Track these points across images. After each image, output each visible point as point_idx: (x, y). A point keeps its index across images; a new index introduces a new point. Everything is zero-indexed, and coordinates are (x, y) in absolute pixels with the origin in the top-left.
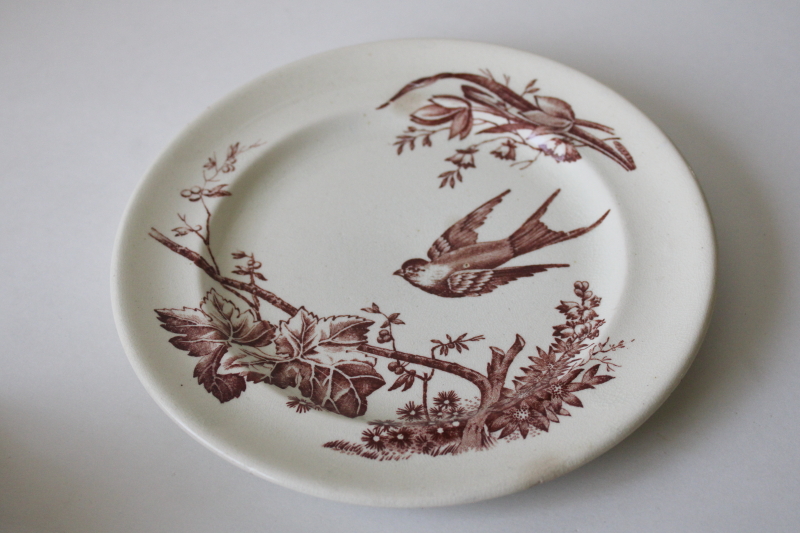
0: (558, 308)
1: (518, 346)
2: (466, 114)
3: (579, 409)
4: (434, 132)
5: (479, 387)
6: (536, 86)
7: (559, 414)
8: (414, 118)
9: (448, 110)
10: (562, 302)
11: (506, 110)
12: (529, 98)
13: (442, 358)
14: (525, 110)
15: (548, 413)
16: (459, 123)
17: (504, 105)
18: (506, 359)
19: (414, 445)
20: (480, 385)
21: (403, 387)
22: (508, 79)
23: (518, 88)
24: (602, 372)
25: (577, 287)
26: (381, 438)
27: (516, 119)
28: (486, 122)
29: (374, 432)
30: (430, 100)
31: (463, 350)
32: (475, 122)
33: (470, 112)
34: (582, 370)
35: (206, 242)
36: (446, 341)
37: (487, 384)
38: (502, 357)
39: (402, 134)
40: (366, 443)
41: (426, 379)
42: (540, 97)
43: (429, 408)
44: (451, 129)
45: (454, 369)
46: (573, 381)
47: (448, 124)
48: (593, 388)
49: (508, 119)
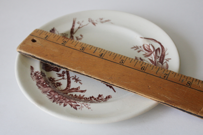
0: (99, 95)
1: (82, 91)
2: (151, 53)
3: (63, 106)
4: (143, 51)
5: (66, 89)
6: (169, 60)
7: (60, 103)
8: (144, 46)
9: (150, 49)
10: (102, 95)
11: (157, 59)
12: (165, 61)
13: (71, 79)
14: (160, 62)
15: (59, 101)
16: (148, 53)
17: (158, 57)
18: (77, 91)
19: (38, 81)
20: (67, 88)
21: (59, 75)
22: (168, 54)
23: (166, 57)
24: (78, 107)
25: (109, 96)
26: (38, 75)
27: (156, 62)
28: (152, 58)
29: (39, 73)
30: (150, 44)
31: (76, 82)
32: (151, 56)
33: (152, 53)
34: (76, 103)
35: (79, 28)
36: (76, 78)
37: (67, 90)
38: (78, 90)
39: (138, 46)
40: (35, 72)
41: (63, 79)
42: (166, 63)
43: (54, 82)
44: (146, 53)
45: (69, 82)
46: (72, 103)
47: (147, 52)
48: (71, 107)
49: (155, 60)
